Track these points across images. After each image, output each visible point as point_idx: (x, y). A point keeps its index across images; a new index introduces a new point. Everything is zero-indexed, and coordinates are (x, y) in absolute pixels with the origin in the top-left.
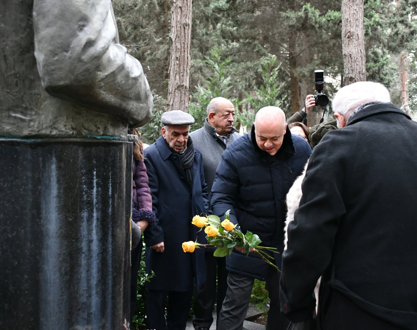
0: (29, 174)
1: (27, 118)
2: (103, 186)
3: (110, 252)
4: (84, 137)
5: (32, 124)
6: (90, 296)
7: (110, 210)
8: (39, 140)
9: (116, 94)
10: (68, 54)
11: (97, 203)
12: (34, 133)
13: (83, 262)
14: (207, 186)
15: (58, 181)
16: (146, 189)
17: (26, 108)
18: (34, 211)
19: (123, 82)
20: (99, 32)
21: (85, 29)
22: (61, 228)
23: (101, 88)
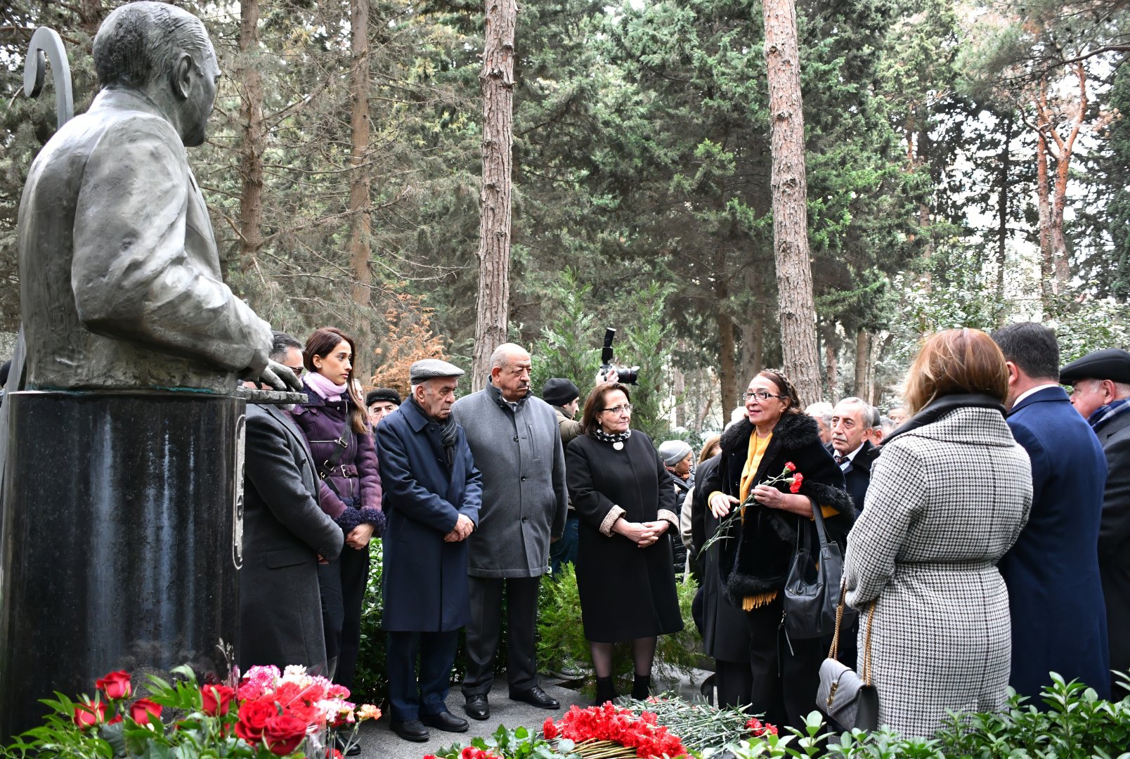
0: (76, 437)
1: (74, 364)
2: (180, 453)
3: (192, 545)
4: (151, 389)
5: (79, 371)
6: (158, 602)
7: (191, 487)
8: (89, 393)
9: (184, 331)
10: (105, 280)
11: (169, 478)
12: (82, 384)
13: (148, 554)
14: (478, 473)
15: (114, 447)
16: (373, 477)
17: (73, 351)
18: (82, 486)
19: (192, 315)
20: (152, 251)
21: (132, 247)
22: (116, 509)
23: (154, 322)
